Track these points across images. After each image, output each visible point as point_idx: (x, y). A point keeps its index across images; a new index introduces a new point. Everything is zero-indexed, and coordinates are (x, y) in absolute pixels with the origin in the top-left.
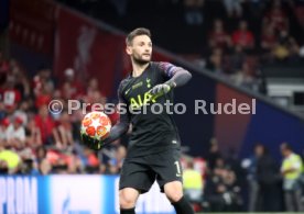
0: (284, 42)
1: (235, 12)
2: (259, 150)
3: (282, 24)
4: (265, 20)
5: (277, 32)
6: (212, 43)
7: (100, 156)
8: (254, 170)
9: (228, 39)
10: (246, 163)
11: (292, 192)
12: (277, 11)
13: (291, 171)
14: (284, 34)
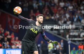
0: (48, 15)
1: (36, 8)
2: (42, 42)
3: (47, 11)
4: (43, 10)
5: (46, 13)
6: (30, 16)
7: (2, 44)
8: (41, 47)
9: (34, 15)
10: (39, 45)
11: (50, 52)
12: (46, 8)
13: (50, 47)
14: (48, 13)
